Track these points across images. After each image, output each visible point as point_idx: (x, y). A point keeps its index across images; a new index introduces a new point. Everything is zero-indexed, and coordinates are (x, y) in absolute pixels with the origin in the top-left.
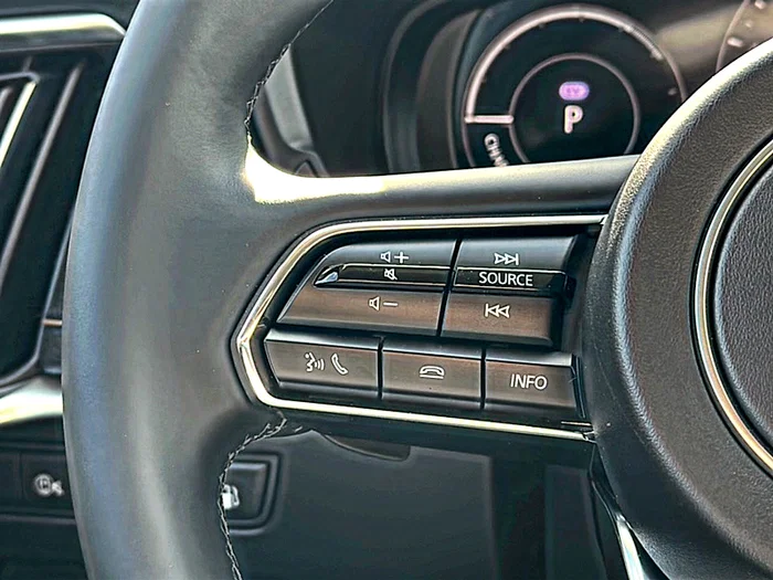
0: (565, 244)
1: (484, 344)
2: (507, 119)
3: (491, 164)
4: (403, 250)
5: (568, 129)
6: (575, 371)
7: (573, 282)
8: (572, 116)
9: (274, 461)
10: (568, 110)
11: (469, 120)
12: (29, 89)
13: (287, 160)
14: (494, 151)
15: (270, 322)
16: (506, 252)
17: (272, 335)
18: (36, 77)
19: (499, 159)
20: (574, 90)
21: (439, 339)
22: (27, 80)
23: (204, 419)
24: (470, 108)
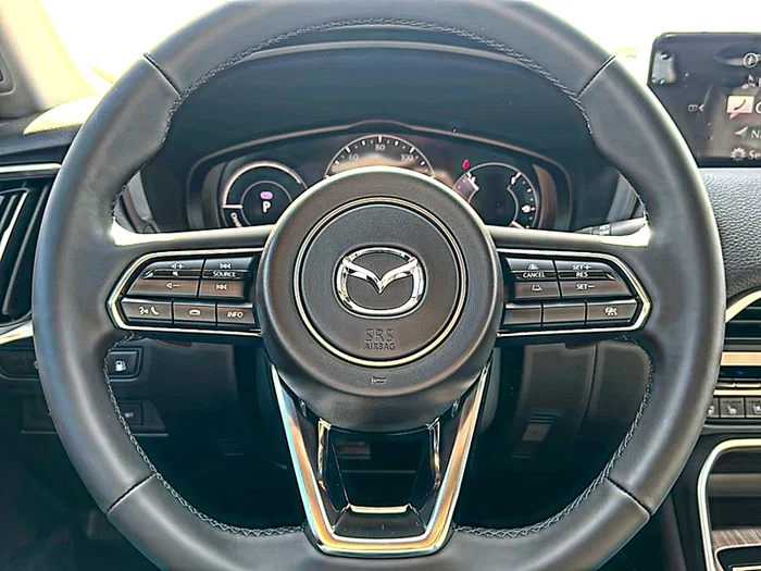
0: (249, 259)
1: (217, 300)
2: (240, 207)
3: (234, 226)
4: (182, 264)
5: (265, 211)
6: (254, 310)
7: (252, 275)
8: (267, 206)
9: (140, 350)
10: (265, 203)
11: (224, 206)
12: (25, 195)
13: (134, 225)
14: (235, 219)
15: (124, 294)
16: (225, 263)
17: (125, 300)
18: (28, 190)
19: (238, 224)
20: (266, 195)
21: (197, 299)
22: (24, 191)
23: (94, 337)
24: (225, 201)
